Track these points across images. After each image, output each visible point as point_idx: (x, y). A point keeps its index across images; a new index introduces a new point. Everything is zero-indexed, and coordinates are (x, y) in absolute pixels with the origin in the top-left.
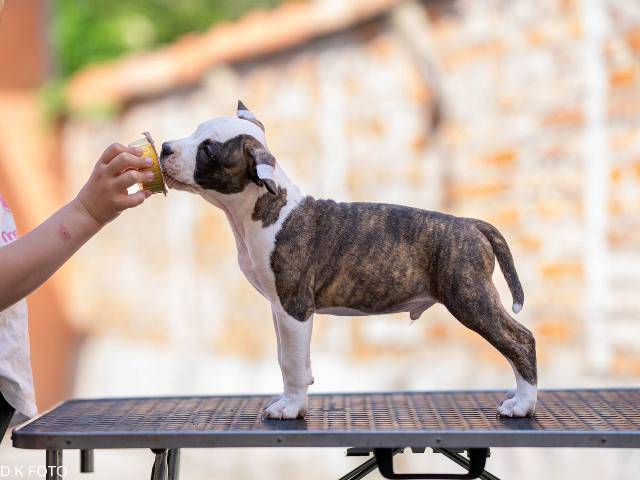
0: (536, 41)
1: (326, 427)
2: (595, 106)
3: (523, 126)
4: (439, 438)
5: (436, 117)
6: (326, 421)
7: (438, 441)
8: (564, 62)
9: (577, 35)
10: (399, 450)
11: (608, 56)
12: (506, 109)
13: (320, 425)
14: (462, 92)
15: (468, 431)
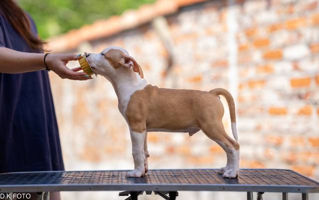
0: (209, 33)
1: (110, 183)
2: (233, 59)
3: (204, 67)
4: (157, 187)
5: (170, 63)
6: (110, 181)
7: (157, 188)
8: (220, 41)
9: (226, 30)
10: (141, 193)
11: (237, 39)
12: (198, 60)
13: (108, 182)
14: (181, 53)
15: (169, 184)
